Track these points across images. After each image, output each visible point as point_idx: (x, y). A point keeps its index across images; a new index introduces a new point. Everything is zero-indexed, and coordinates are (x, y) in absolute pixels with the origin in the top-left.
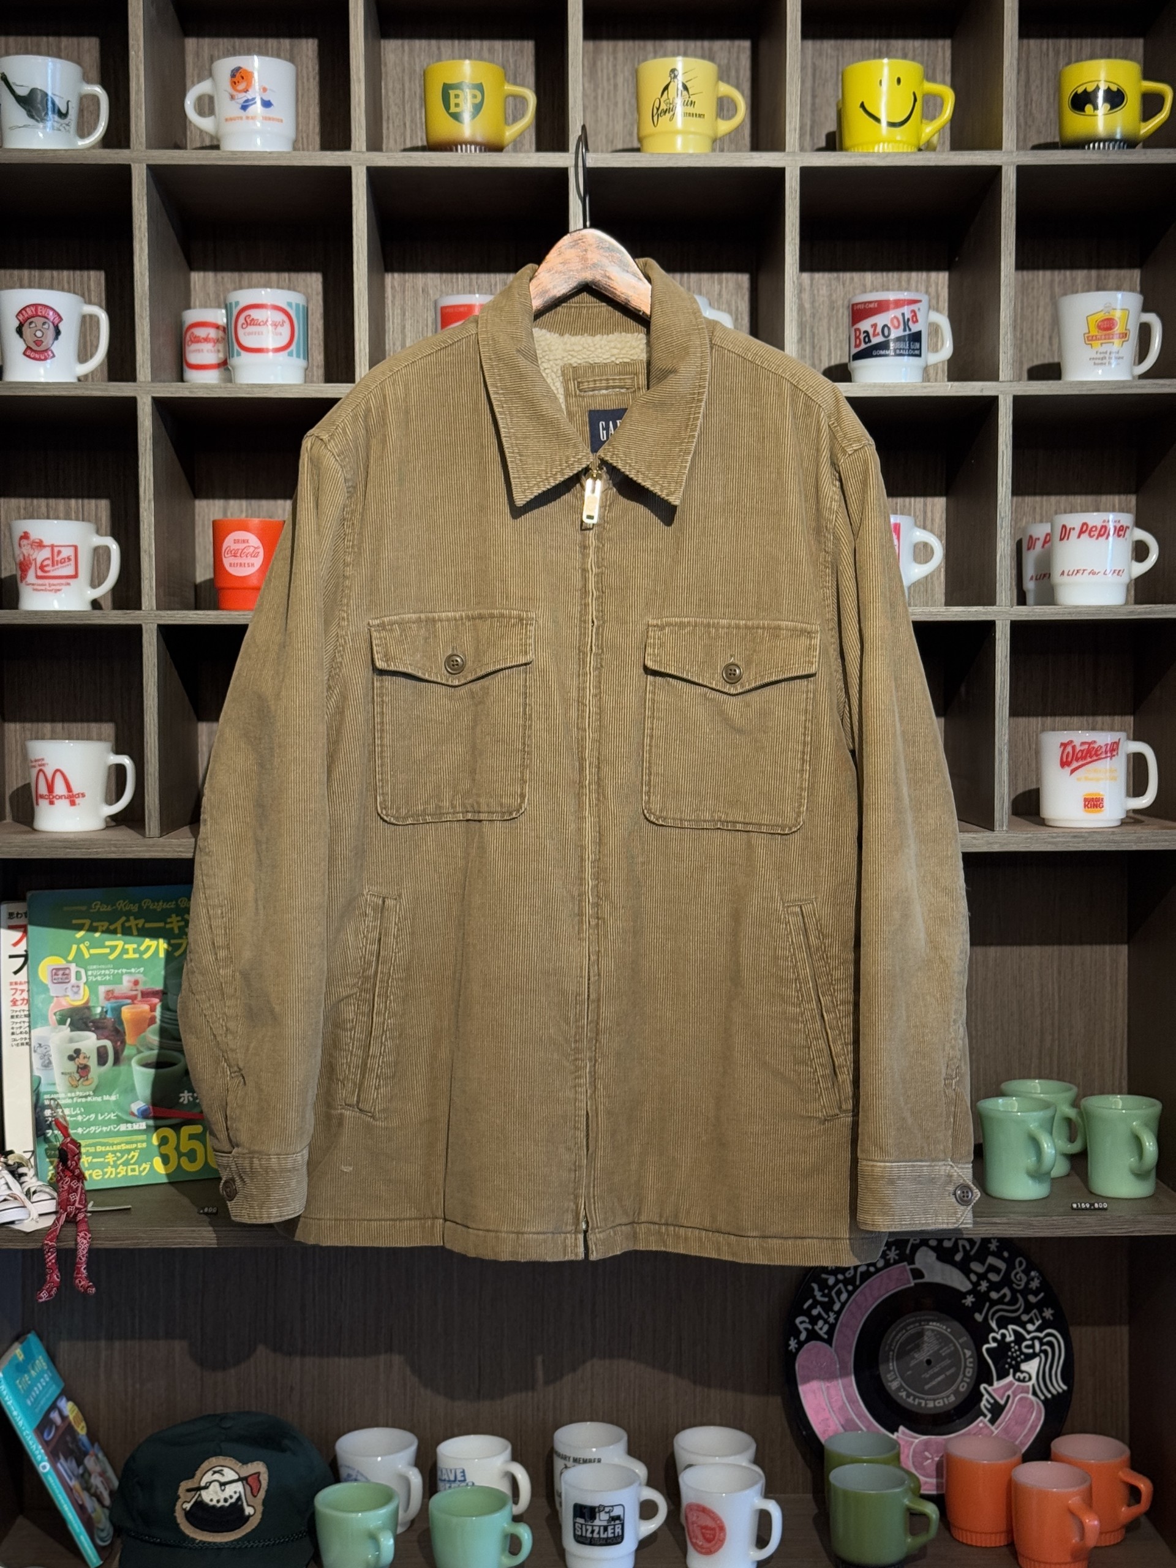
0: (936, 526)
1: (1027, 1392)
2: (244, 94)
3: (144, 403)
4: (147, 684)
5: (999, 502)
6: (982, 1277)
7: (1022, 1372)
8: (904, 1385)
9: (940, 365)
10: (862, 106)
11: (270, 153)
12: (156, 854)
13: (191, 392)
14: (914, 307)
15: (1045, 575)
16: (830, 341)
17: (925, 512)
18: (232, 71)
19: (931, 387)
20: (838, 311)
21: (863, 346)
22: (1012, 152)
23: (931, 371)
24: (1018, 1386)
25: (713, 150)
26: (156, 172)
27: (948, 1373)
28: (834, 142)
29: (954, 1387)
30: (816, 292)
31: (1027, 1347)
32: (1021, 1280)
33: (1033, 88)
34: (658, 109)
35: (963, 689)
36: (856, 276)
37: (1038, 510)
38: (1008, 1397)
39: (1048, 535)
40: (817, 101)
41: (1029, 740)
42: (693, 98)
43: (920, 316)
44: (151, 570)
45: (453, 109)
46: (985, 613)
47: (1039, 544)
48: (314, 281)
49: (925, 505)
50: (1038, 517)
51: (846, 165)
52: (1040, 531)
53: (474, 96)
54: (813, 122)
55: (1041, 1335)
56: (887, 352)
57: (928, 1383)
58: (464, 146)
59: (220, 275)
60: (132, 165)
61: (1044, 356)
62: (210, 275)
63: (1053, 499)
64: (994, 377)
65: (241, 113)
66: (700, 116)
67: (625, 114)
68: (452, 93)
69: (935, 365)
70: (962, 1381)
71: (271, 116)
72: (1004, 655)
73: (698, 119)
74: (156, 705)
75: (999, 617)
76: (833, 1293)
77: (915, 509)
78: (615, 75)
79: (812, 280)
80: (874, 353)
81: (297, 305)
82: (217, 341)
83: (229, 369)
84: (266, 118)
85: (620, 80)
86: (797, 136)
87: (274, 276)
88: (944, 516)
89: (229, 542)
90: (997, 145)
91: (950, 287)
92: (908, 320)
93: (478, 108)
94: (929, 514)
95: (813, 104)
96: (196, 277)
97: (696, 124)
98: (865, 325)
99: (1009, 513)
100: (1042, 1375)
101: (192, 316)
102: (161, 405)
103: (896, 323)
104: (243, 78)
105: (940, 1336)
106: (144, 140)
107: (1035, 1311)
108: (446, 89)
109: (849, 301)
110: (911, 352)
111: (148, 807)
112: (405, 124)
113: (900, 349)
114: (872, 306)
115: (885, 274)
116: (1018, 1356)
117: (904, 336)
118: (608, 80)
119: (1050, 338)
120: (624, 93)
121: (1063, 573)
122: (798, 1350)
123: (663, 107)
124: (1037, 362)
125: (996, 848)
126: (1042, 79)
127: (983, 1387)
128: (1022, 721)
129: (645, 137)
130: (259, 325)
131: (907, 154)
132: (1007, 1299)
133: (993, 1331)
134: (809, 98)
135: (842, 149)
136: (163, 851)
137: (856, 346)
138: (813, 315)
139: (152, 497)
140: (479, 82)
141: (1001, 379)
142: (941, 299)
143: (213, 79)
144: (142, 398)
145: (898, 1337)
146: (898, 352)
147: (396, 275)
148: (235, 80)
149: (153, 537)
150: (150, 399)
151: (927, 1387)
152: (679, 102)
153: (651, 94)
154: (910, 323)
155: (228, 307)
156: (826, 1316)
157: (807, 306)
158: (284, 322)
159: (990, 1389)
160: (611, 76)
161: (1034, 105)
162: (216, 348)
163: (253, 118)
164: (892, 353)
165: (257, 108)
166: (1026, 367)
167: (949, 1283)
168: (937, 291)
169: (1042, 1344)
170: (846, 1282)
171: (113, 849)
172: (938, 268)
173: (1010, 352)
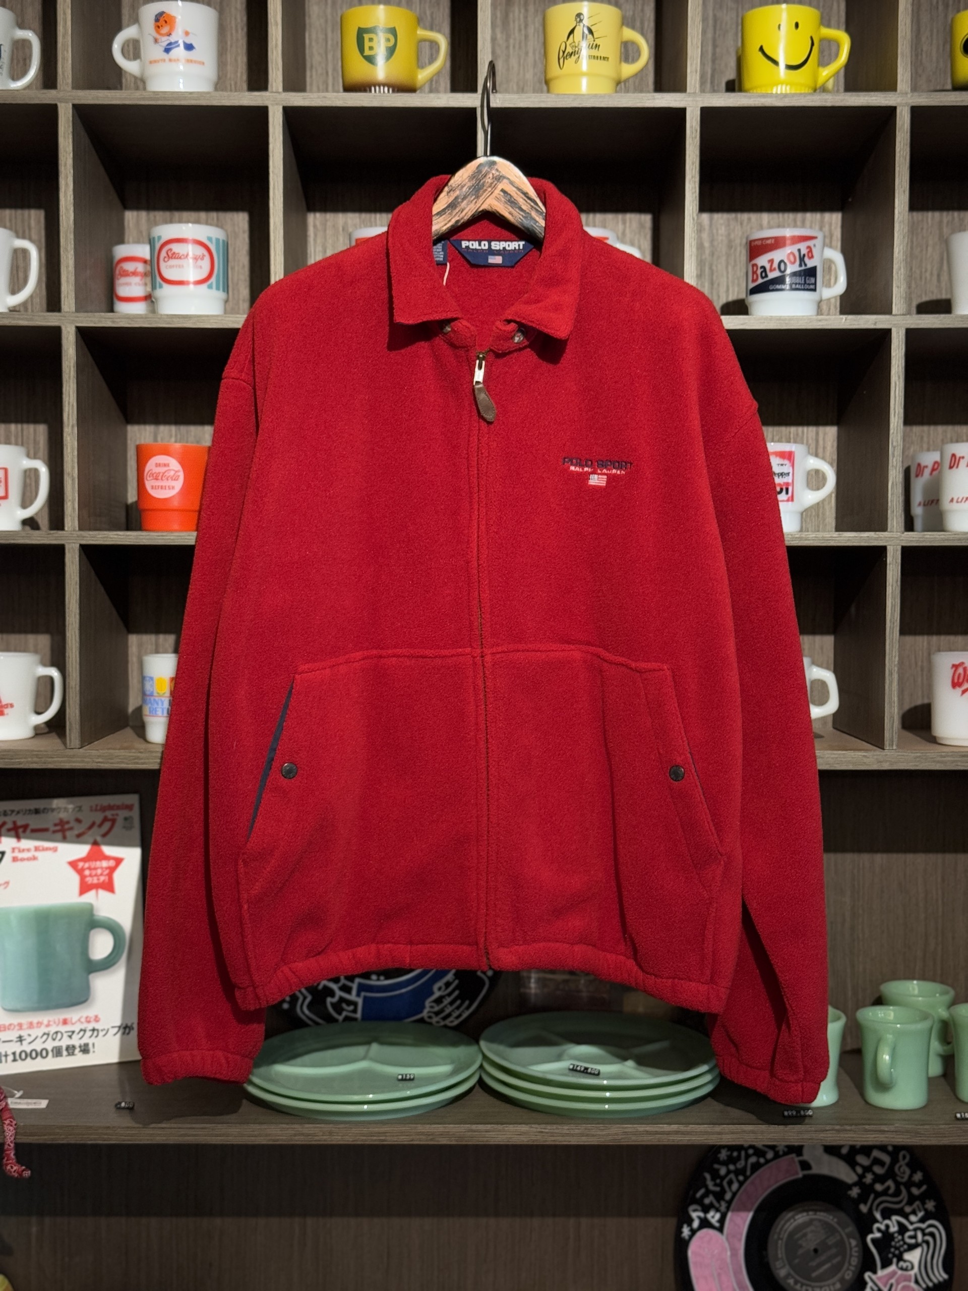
0: (828, 454)
1: (910, 1281)
2: (168, 38)
3: (69, 332)
4: (69, 602)
5: (891, 431)
6: (867, 1169)
7: (905, 1261)
8: (792, 1272)
9: (833, 301)
10: (761, 49)
11: (191, 93)
12: (77, 764)
13: (113, 322)
14: (810, 243)
15: (932, 502)
16: (728, 278)
17: (817, 441)
18: (156, 16)
19: (826, 320)
20: (735, 250)
21: (760, 281)
22: (906, 93)
23: (824, 307)
24: (901, 1275)
25: (616, 92)
26: (82, 112)
27: (835, 1261)
28: (733, 86)
29: (839, 1275)
30: (715, 231)
31: (911, 1237)
32: (904, 1173)
33: (923, 39)
34: (564, 52)
35: (853, 610)
36: (754, 216)
37: (925, 439)
38: (891, 1286)
39: (936, 463)
40: (718, 50)
41: (915, 657)
42: (598, 42)
43: (815, 252)
44: (73, 493)
45: (367, 52)
46: (876, 539)
47: (927, 472)
48: (240, 220)
49: (817, 434)
50: (925, 446)
51: (746, 105)
52: (929, 458)
53: (388, 40)
54: (714, 70)
55: (923, 1226)
56: (783, 287)
57: (814, 1271)
58: (377, 88)
59: (153, 214)
60: (59, 104)
61: (933, 293)
62: (143, 214)
63: (940, 429)
64: (888, 310)
65: (165, 56)
66: (604, 58)
67: (535, 61)
68: (366, 37)
69: (829, 300)
70: (848, 1269)
71: (194, 58)
72: (895, 580)
73: (602, 62)
74: (78, 621)
75: (890, 543)
76: (725, 1183)
77: (807, 438)
78: (526, 26)
79: (711, 220)
80: (771, 287)
81: (218, 240)
82: (145, 275)
83: (152, 302)
84: (189, 61)
85: (531, 30)
86: (698, 78)
87: (203, 215)
88: (835, 444)
89: (151, 465)
90: (891, 86)
91: (843, 227)
92: (804, 255)
93: (391, 51)
94: (821, 442)
95: (714, 54)
96: (130, 216)
97: (602, 66)
98: (762, 261)
99: (900, 442)
100: (925, 1265)
101: (121, 251)
102: (84, 334)
103: (792, 258)
104: (166, 22)
105: (826, 1225)
106: (70, 81)
107: (917, 1203)
108: (361, 33)
109: (747, 238)
110: (806, 286)
111: (69, 718)
112: (327, 73)
113: (796, 284)
114: (769, 242)
115: (781, 215)
116: (902, 1246)
117: (800, 271)
118: (520, 30)
119: (939, 276)
120: (533, 43)
121: (952, 500)
122: (691, 1237)
123: (569, 50)
124: (925, 299)
125: (886, 766)
126: (932, 31)
127: (867, 1275)
128: (909, 639)
129: (551, 80)
130: (180, 258)
131: (805, 95)
132: (891, 1191)
133: (876, 1221)
134: (710, 48)
135: (741, 90)
136: (83, 762)
137: (754, 281)
138: (712, 254)
139: (75, 422)
140: (392, 27)
141: (894, 312)
142: (834, 238)
143: (139, 25)
144: (66, 328)
145: (786, 1226)
146: (794, 286)
147: (318, 215)
148: (159, 24)
149: (76, 460)
150: (74, 329)
151: (814, 1275)
152: (584, 45)
153: (557, 38)
154: (806, 259)
155: (151, 242)
156: (716, 1205)
157: (707, 244)
158: (204, 256)
159: (874, 1277)
160: (523, 27)
161: (924, 56)
162: (143, 281)
163: (178, 60)
164: (788, 287)
165: (179, 52)
166: (915, 304)
167: (835, 1174)
168: (830, 231)
169: (924, 1234)
170: (737, 1172)
171: (35, 759)
172: (831, 209)
173: (903, 287)
